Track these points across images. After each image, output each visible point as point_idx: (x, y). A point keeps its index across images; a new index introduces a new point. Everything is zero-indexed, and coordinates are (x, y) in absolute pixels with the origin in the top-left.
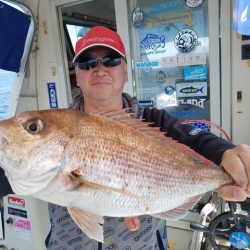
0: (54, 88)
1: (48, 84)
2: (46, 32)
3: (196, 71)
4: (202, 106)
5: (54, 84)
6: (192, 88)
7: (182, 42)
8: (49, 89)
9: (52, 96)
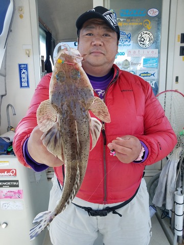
0: (26, 69)
1: (20, 65)
2: (21, 16)
3: (151, 61)
4: (153, 86)
5: (27, 65)
6: (147, 73)
7: (142, 40)
8: (20, 70)
9: (23, 76)
